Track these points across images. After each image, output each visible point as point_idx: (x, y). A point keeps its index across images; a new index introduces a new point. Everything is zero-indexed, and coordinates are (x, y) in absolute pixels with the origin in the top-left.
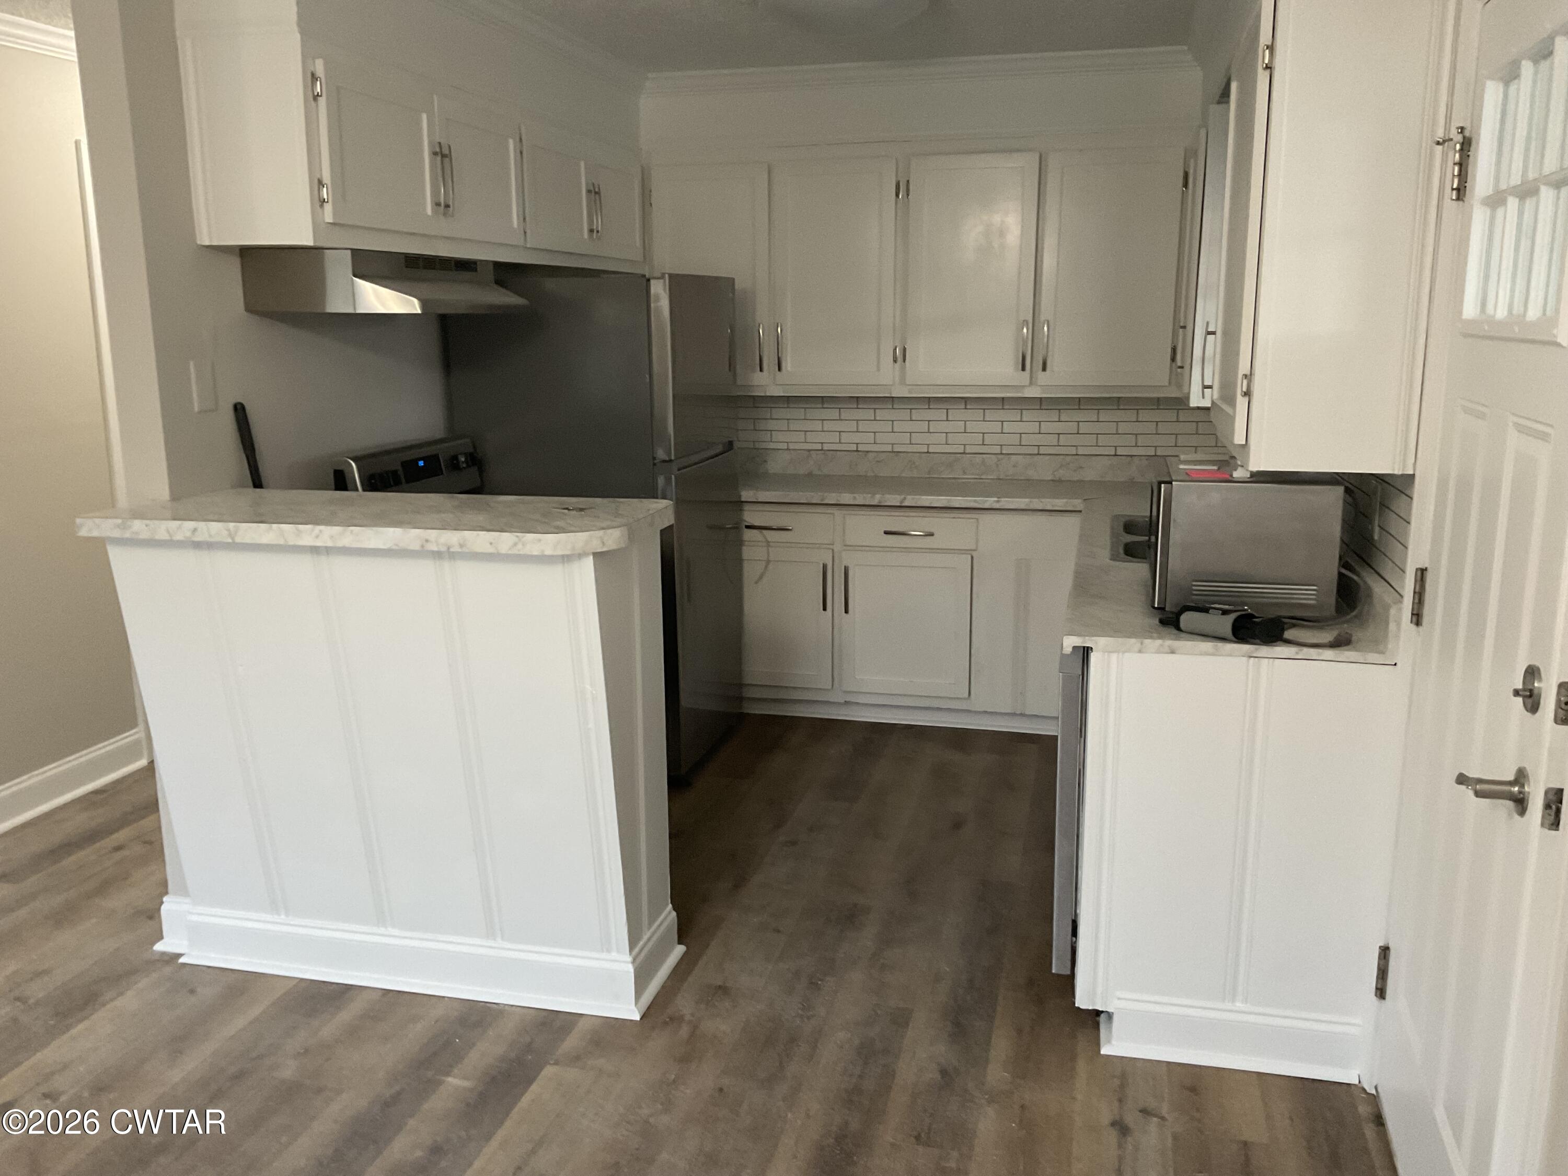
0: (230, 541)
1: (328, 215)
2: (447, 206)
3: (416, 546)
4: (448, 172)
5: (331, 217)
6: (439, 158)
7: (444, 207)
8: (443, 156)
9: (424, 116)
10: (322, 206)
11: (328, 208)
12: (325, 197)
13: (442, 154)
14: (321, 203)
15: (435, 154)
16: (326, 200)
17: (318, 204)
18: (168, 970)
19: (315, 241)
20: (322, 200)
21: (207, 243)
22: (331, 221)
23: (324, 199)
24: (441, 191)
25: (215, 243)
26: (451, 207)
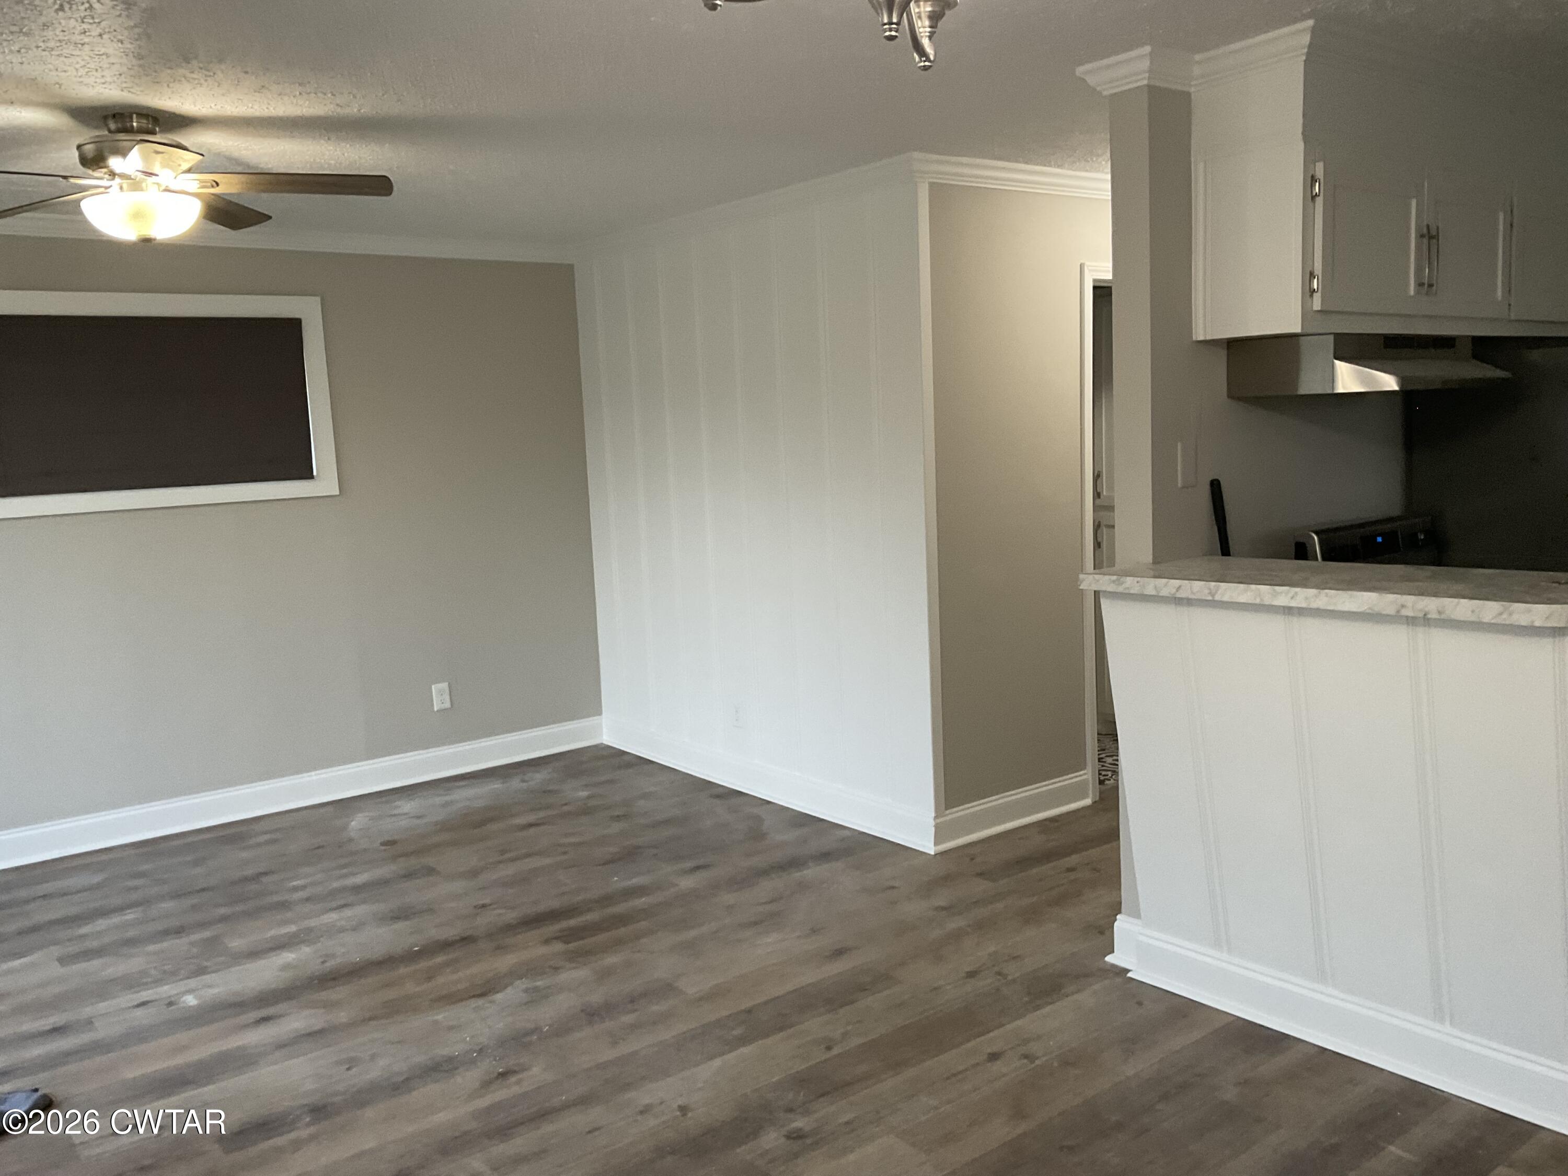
0: (1210, 598)
1: (1317, 304)
2: (1431, 286)
3: (1391, 611)
4: (1434, 251)
5: (1320, 304)
6: (1425, 241)
7: (1426, 286)
8: (1431, 237)
9: (1414, 203)
10: (1311, 296)
11: (1317, 297)
12: (1315, 287)
13: (1429, 236)
14: (1310, 294)
15: (1422, 236)
16: (1316, 290)
17: (1308, 294)
18: (1118, 980)
19: (1302, 328)
20: (1312, 290)
21: (1201, 338)
22: (1319, 309)
23: (1315, 290)
24: (1425, 271)
25: (1209, 338)
26: (1435, 285)
